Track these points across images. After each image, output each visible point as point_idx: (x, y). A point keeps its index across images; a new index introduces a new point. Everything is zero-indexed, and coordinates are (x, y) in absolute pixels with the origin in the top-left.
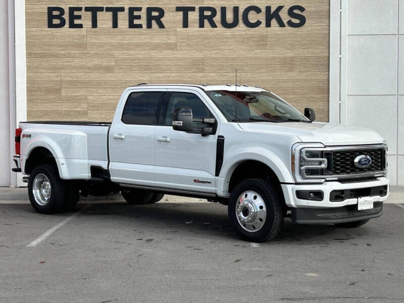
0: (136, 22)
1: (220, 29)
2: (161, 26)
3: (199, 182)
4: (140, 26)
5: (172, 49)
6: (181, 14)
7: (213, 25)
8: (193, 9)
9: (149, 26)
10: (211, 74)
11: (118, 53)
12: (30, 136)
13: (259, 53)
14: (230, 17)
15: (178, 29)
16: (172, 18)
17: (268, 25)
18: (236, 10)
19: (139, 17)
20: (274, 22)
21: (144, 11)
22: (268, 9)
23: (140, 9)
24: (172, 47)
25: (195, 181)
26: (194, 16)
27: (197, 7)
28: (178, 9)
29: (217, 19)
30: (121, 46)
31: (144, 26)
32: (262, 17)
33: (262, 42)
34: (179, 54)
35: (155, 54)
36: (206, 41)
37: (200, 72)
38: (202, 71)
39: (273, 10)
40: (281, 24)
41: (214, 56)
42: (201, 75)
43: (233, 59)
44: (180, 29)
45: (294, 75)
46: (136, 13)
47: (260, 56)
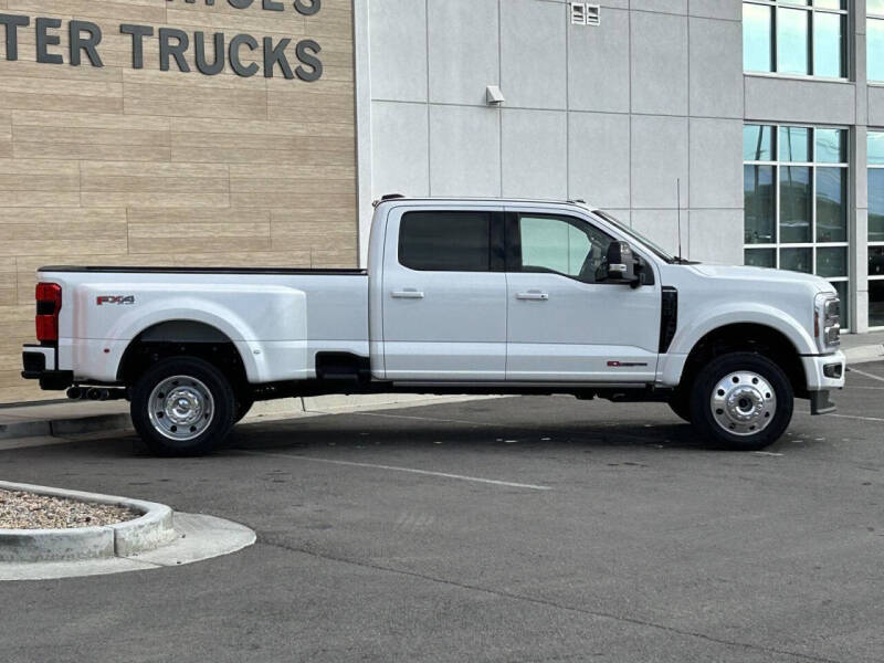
0: (51, 50)
1: (194, 76)
2: (96, 62)
3: (619, 364)
4: (57, 60)
5: (115, 111)
6: (129, 38)
7: (183, 68)
8: (149, 32)
9: (75, 62)
10: (183, 165)
11: (19, 116)
12: (130, 299)
13: (256, 126)
14: (209, 51)
15: (125, 71)
16: (114, 47)
17: (268, 74)
18: (218, 39)
19: (55, 41)
20: (276, 68)
21: (64, 27)
22: (267, 41)
23: (56, 24)
24: (116, 106)
25: (610, 364)
26: (151, 46)
27: (156, 27)
28: (123, 29)
29: (189, 54)
30: (23, 100)
31: (66, 60)
32: (257, 57)
33: (260, 107)
34: (126, 123)
35: (85, 120)
36: (173, 98)
37: (164, 160)
38: (168, 158)
39: (275, 44)
40: (287, 75)
41: (185, 128)
42: (166, 166)
43: (216, 136)
44: (128, 71)
45: (308, 170)
46: (50, 32)
47: (257, 131)
